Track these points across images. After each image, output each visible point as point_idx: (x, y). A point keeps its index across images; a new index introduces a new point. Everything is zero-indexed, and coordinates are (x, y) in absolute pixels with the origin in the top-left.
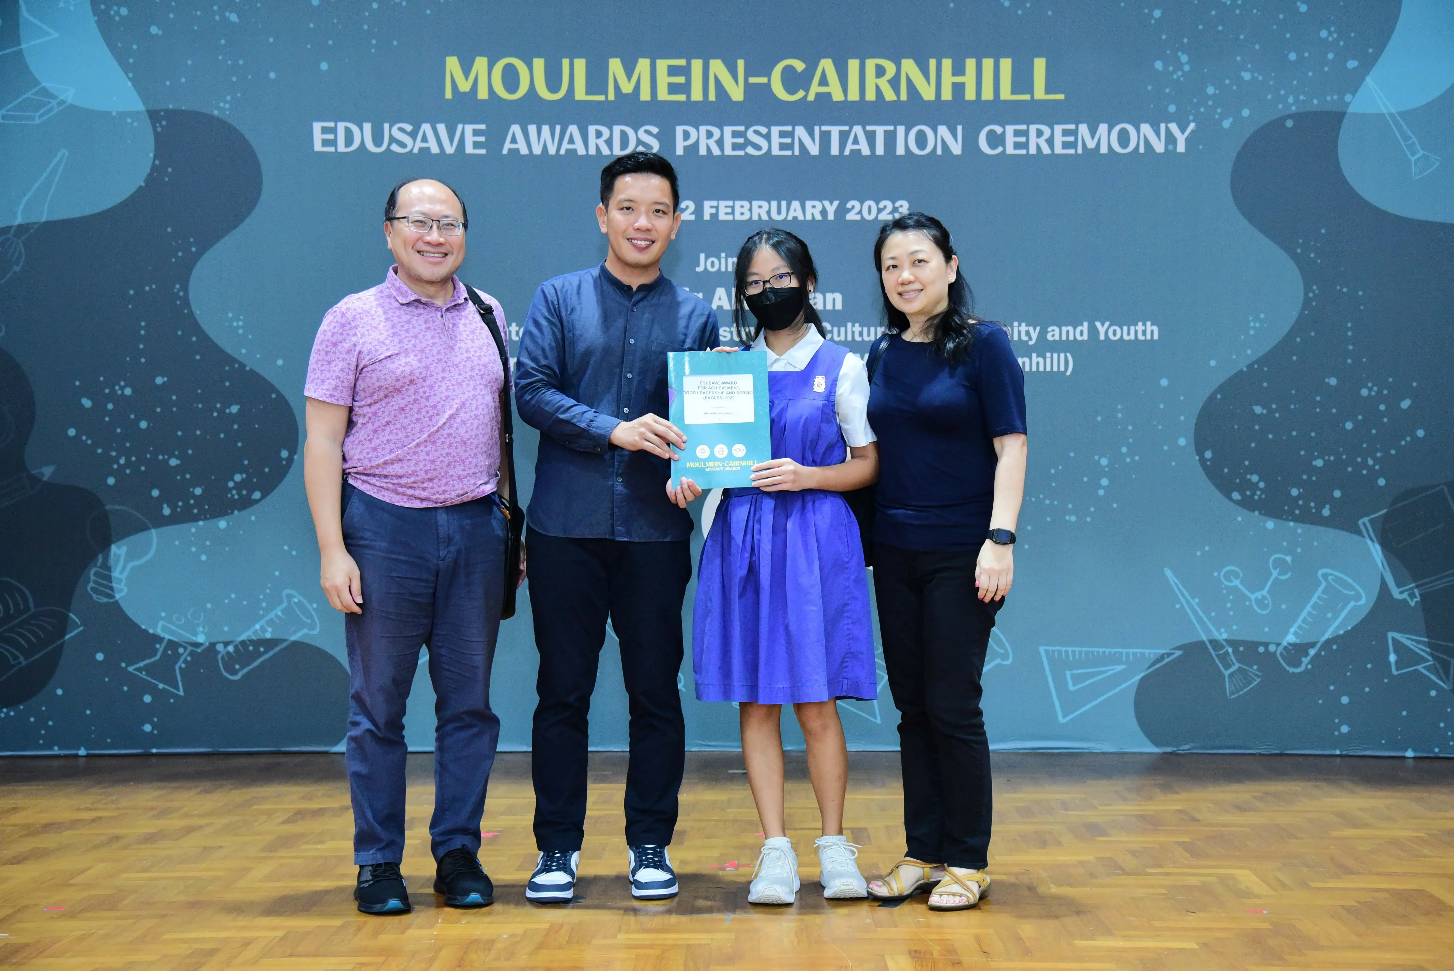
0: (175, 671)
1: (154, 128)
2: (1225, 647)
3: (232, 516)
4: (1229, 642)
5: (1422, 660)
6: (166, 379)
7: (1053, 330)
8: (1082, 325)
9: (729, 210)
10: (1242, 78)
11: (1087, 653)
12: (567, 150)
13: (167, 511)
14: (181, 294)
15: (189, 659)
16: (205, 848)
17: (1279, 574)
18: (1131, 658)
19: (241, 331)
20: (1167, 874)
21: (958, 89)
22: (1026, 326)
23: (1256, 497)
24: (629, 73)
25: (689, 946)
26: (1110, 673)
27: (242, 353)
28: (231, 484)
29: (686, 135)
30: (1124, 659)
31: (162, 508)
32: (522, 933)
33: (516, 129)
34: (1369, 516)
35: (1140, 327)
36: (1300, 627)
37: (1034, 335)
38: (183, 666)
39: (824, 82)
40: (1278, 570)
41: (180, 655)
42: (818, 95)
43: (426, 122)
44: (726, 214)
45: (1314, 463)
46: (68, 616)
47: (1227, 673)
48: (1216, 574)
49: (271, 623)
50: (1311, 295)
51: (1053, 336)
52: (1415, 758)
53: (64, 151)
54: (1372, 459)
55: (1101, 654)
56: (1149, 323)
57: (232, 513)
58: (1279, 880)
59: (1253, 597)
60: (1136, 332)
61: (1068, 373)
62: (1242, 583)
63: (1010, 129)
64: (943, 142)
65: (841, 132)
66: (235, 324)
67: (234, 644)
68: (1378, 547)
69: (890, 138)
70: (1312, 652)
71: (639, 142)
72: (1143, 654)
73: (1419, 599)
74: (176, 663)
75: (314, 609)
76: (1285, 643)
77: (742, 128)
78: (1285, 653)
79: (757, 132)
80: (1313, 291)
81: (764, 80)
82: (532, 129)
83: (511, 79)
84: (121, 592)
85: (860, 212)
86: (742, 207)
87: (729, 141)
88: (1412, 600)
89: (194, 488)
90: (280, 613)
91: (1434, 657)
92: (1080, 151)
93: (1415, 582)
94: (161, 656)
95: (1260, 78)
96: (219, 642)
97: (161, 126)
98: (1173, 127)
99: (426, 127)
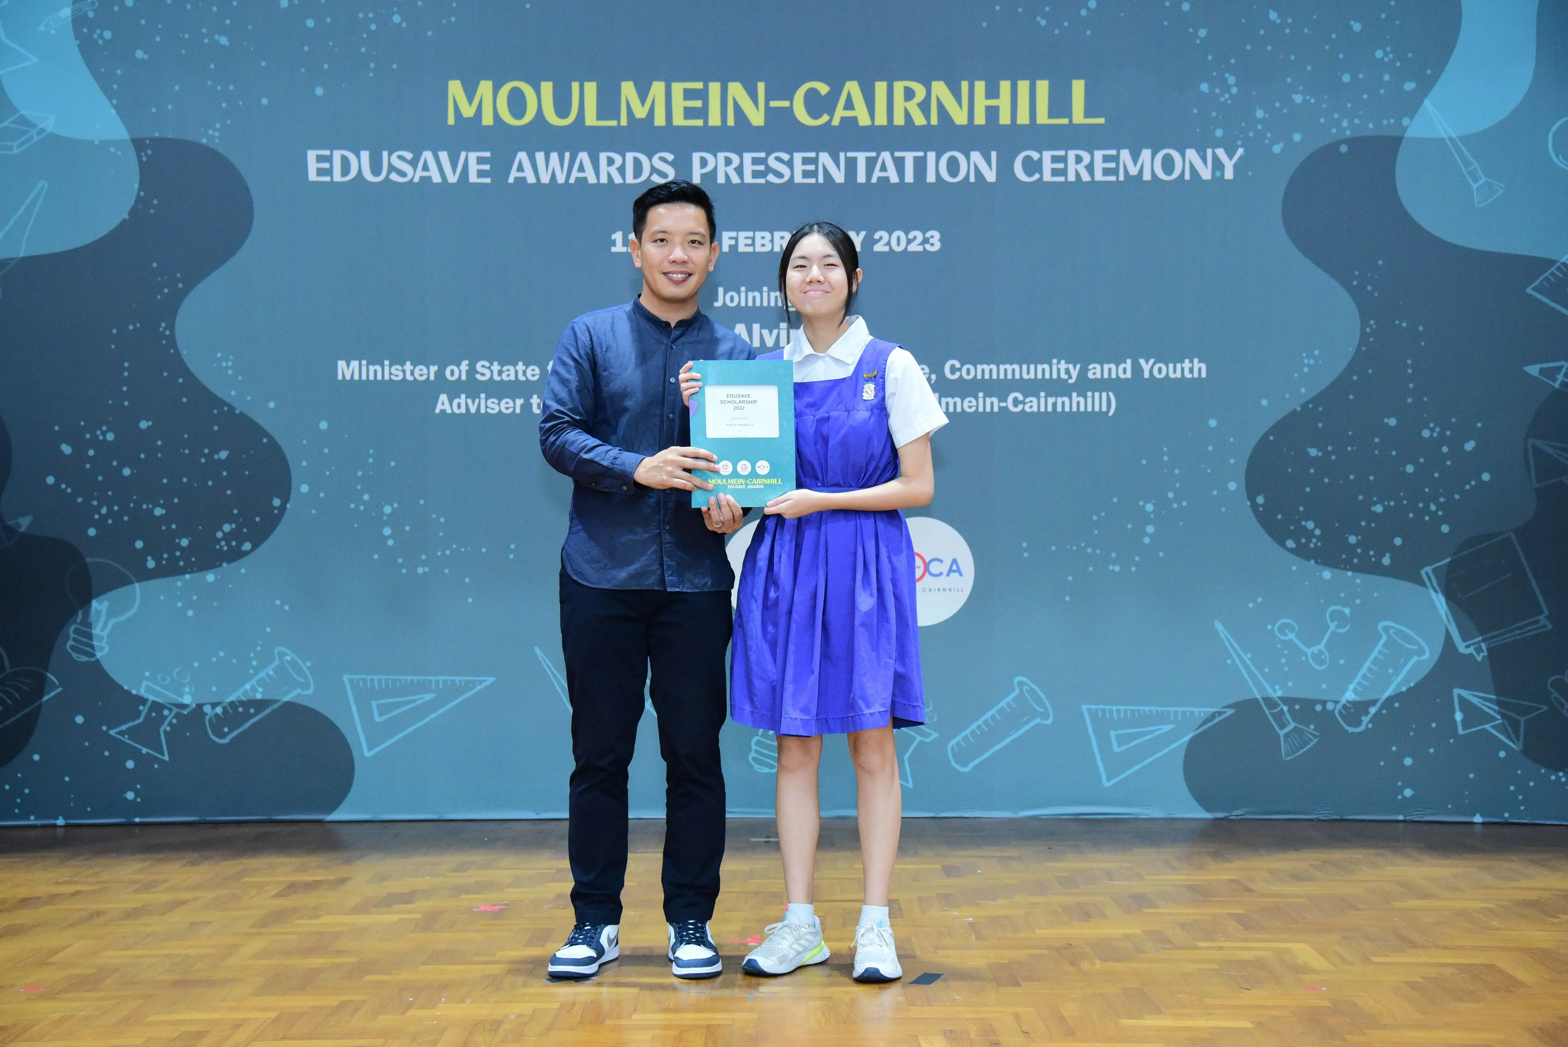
0: (159, 734)
1: (139, 157)
2: (1280, 705)
3: (220, 568)
4: (1284, 700)
5: (1490, 719)
6: (150, 423)
7: (1094, 368)
8: (1125, 362)
9: (750, 241)
10: (1293, 100)
11: (1133, 711)
12: (577, 179)
13: (151, 564)
14: (167, 333)
15: (174, 721)
16: (192, 924)
17: (1337, 627)
18: (1180, 717)
19: (230, 372)
20: (1220, 948)
21: (992, 113)
22: (1066, 363)
23: (1312, 545)
24: (643, 96)
25: (709, 1027)
26: (1157, 733)
27: (230, 395)
28: (219, 535)
29: (704, 163)
30: (1172, 718)
31: (146, 561)
32: (531, 1012)
33: (522, 156)
34: (1431, 565)
35: (1187, 364)
36: (1359, 683)
37: (1074, 373)
38: (168, 729)
39: (849, 105)
40: (1336, 623)
41: (166, 717)
42: (843, 119)
43: (428, 149)
44: (746, 245)
45: (1373, 509)
46: (46, 676)
47: (1282, 733)
48: (1269, 627)
49: (261, 682)
50: (1368, 330)
51: (1094, 374)
52: (1483, 824)
53: (43, 184)
54: (1434, 504)
55: (1147, 713)
56: (1196, 361)
57: (221, 565)
58: (1339, 954)
59: (1309, 651)
60: (1183, 369)
61: (1111, 414)
62: (1295, 636)
63: (1047, 155)
64: (976, 168)
65: (868, 159)
66: (224, 364)
67: (224, 705)
68: (1442, 599)
69: (920, 165)
70: (1373, 710)
71: (654, 170)
72: (1192, 713)
73: (1486, 654)
74: (160, 727)
75: (307, 667)
76: (1343, 701)
77: (762, 155)
78: (1344, 713)
79: (778, 159)
80: (1371, 326)
81: (786, 104)
82: (540, 156)
83: (517, 103)
84: (103, 651)
85: (888, 243)
86: (763, 238)
87: (748, 168)
88: (1479, 655)
89: (180, 540)
90: (271, 673)
91: (1503, 716)
92: (1122, 178)
93: (1482, 635)
94: (146, 718)
95: (1313, 101)
96: (207, 704)
97: (146, 155)
98: (1221, 153)
99: (427, 155)
